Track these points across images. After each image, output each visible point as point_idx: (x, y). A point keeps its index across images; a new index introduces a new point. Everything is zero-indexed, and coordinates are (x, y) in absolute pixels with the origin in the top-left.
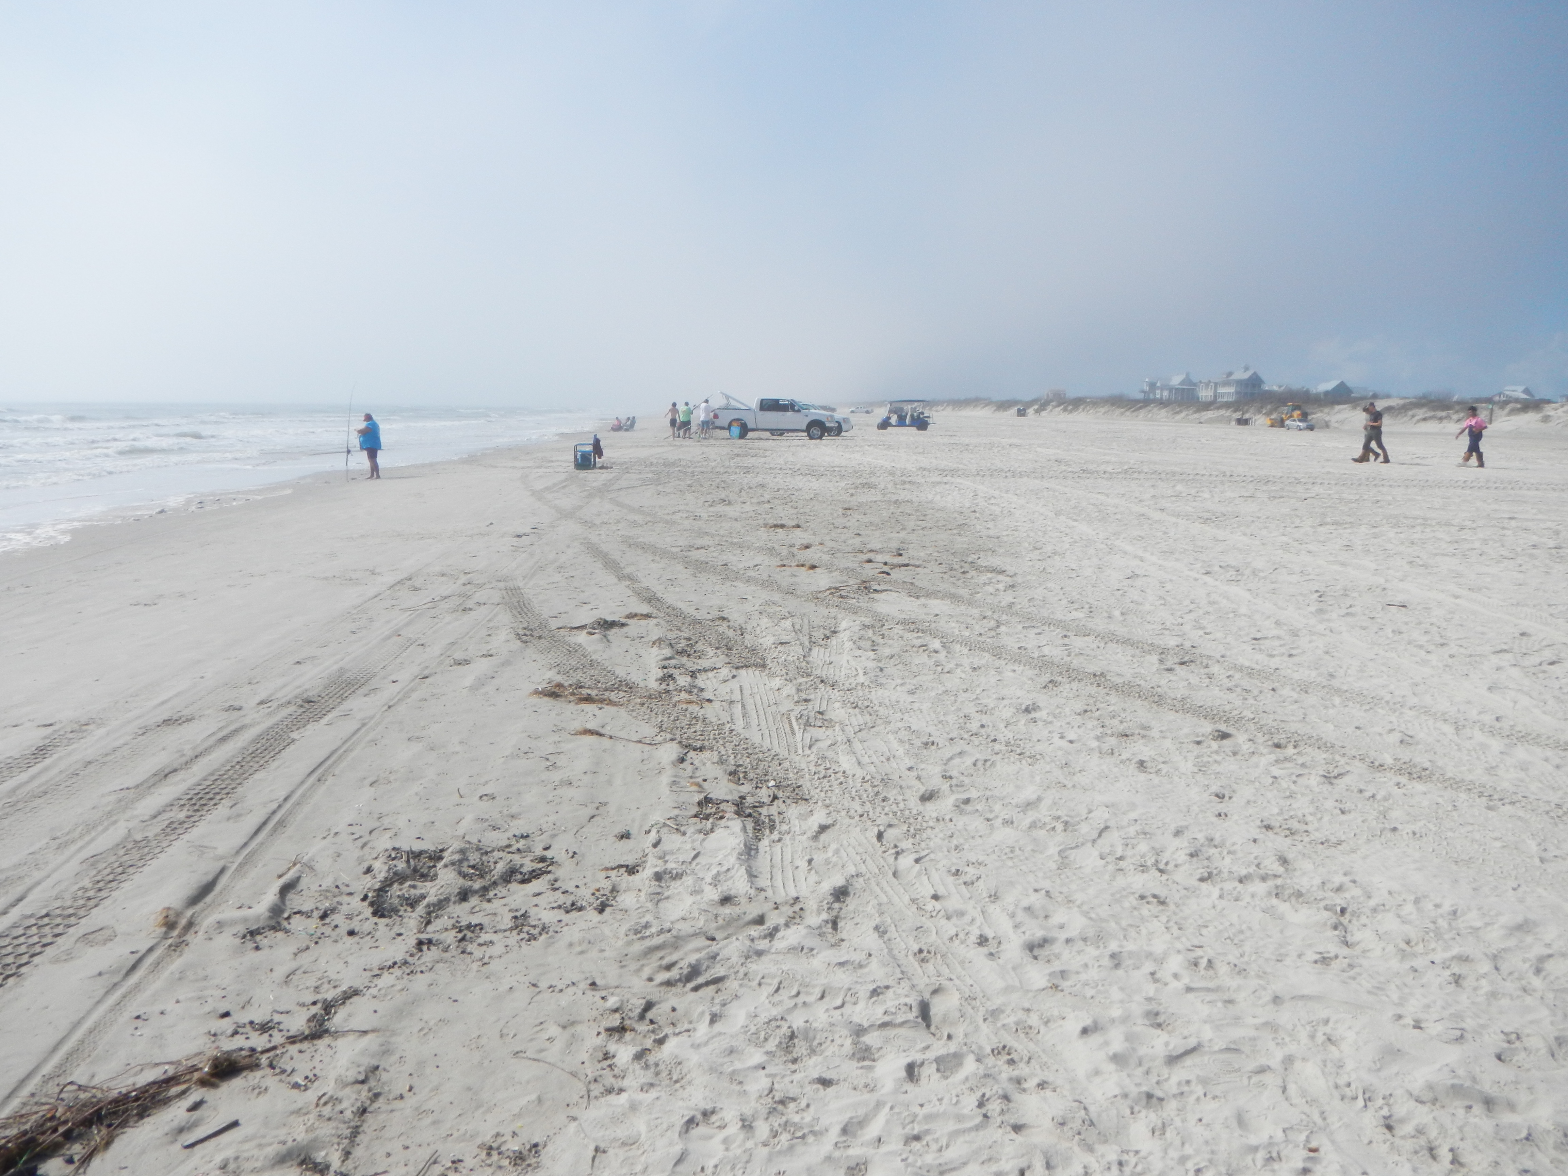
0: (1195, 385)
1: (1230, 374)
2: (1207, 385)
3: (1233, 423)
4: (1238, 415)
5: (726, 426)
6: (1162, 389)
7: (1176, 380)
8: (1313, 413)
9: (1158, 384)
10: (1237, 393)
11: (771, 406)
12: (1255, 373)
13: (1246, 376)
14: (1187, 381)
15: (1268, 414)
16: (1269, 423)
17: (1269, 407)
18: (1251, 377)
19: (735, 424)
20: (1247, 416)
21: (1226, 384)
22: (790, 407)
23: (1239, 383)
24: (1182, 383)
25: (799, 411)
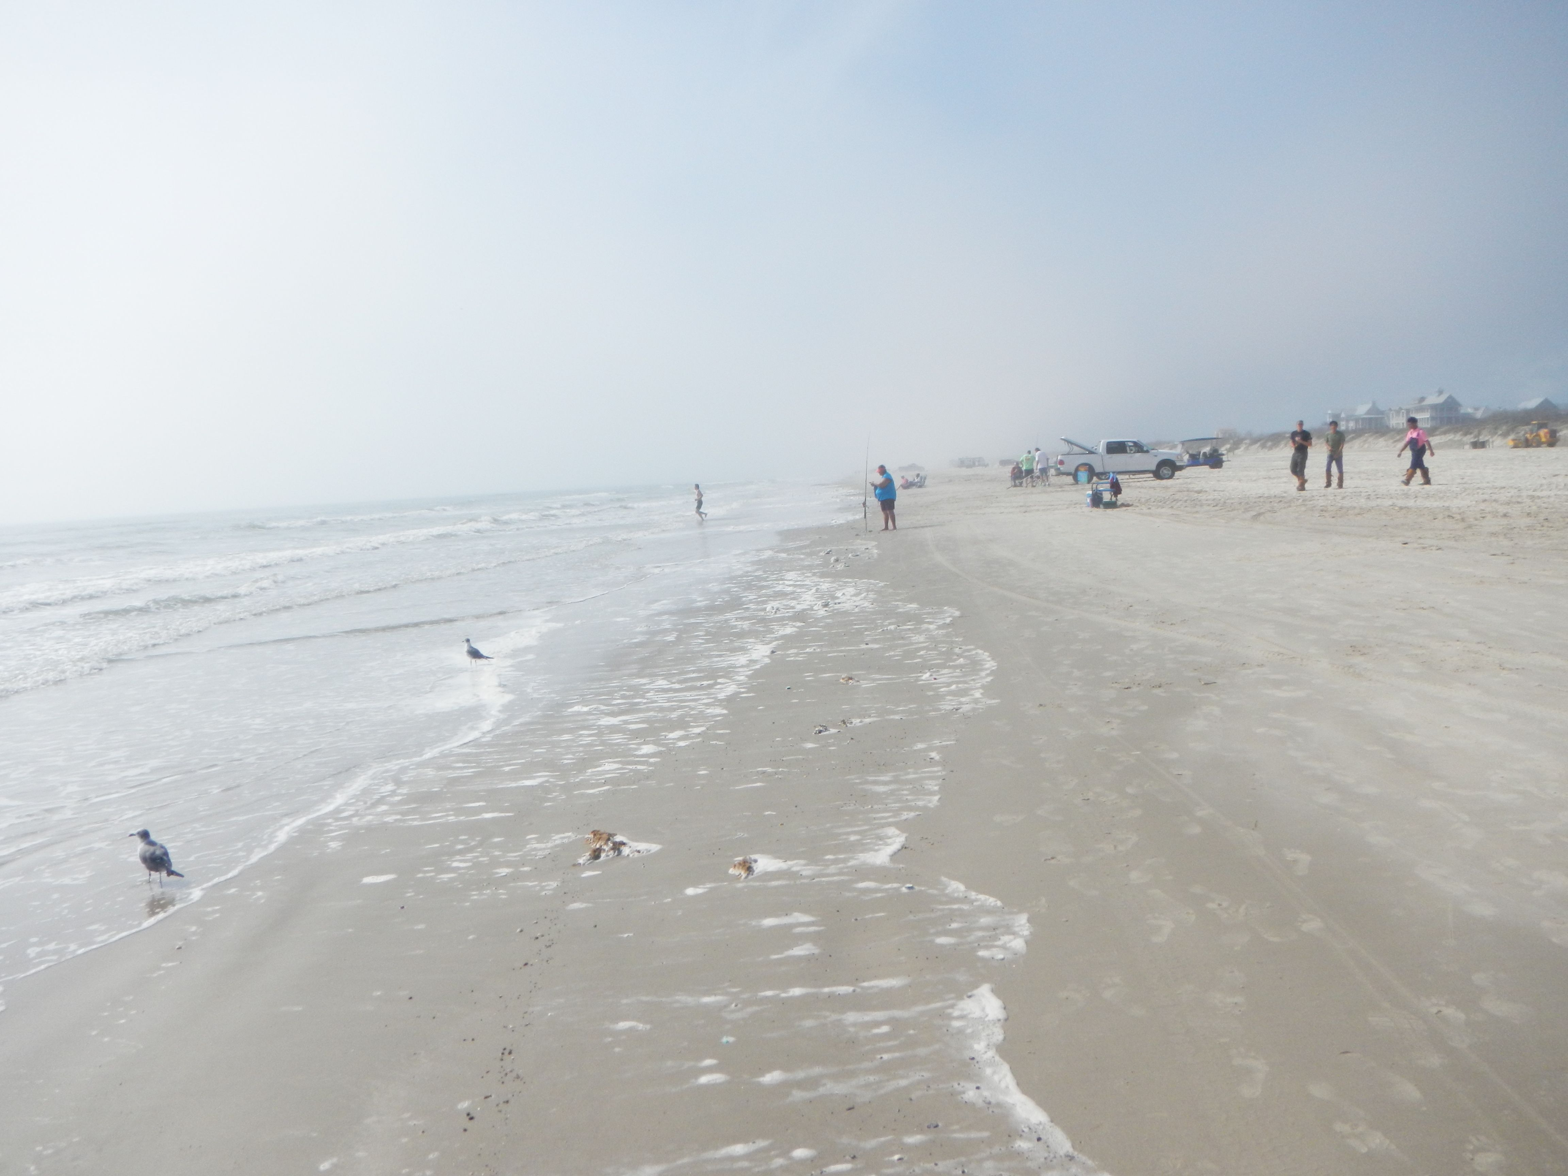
0: (1382, 413)
1: (1422, 399)
2: (1398, 412)
3: (1467, 447)
4: (1470, 438)
5: (1073, 471)
6: (1348, 420)
7: (1362, 410)
8: (1561, 430)
9: (1343, 415)
10: (1433, 418)
11: (1117, 448)
12: (1450, 397)
13: (1441, 399)
14: (1374, 410)
15: (1505, 435)
16: (1511, 444)
17: (1504, 428)
18: (1446, 402)
19: (1082, 469)
20: (1482, 438)
21: (1421, 409)
22: (1139, 448)
23: (1434, 407)
24: (1369, 412)
25: (1147, 452)
